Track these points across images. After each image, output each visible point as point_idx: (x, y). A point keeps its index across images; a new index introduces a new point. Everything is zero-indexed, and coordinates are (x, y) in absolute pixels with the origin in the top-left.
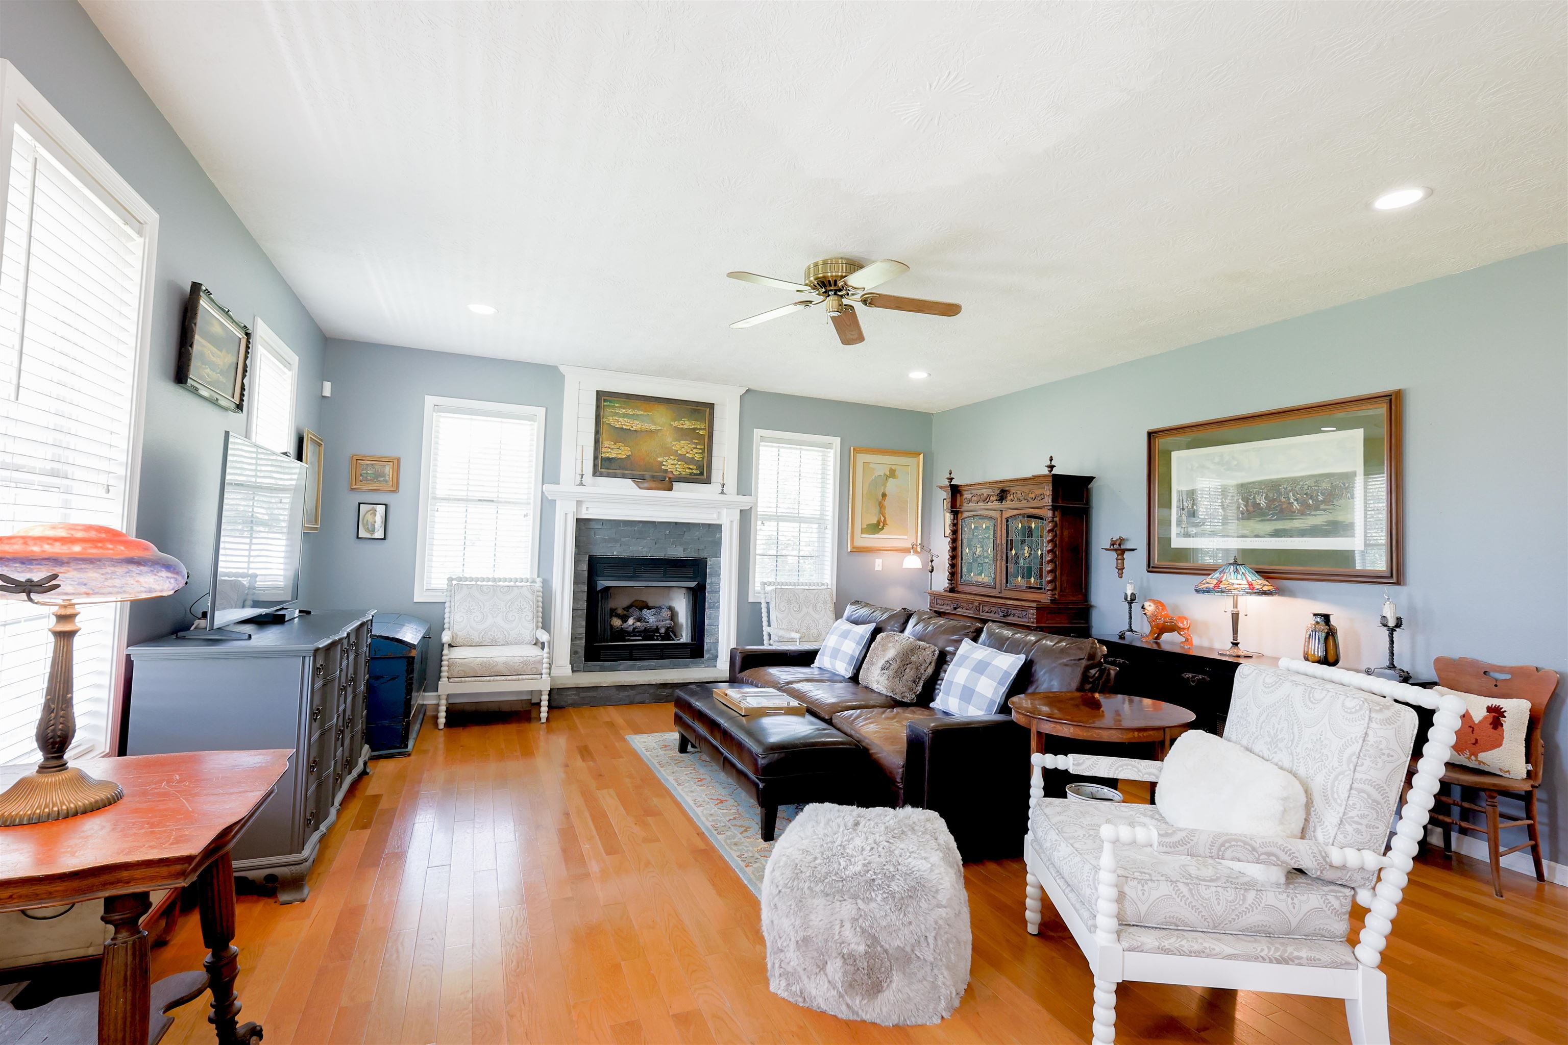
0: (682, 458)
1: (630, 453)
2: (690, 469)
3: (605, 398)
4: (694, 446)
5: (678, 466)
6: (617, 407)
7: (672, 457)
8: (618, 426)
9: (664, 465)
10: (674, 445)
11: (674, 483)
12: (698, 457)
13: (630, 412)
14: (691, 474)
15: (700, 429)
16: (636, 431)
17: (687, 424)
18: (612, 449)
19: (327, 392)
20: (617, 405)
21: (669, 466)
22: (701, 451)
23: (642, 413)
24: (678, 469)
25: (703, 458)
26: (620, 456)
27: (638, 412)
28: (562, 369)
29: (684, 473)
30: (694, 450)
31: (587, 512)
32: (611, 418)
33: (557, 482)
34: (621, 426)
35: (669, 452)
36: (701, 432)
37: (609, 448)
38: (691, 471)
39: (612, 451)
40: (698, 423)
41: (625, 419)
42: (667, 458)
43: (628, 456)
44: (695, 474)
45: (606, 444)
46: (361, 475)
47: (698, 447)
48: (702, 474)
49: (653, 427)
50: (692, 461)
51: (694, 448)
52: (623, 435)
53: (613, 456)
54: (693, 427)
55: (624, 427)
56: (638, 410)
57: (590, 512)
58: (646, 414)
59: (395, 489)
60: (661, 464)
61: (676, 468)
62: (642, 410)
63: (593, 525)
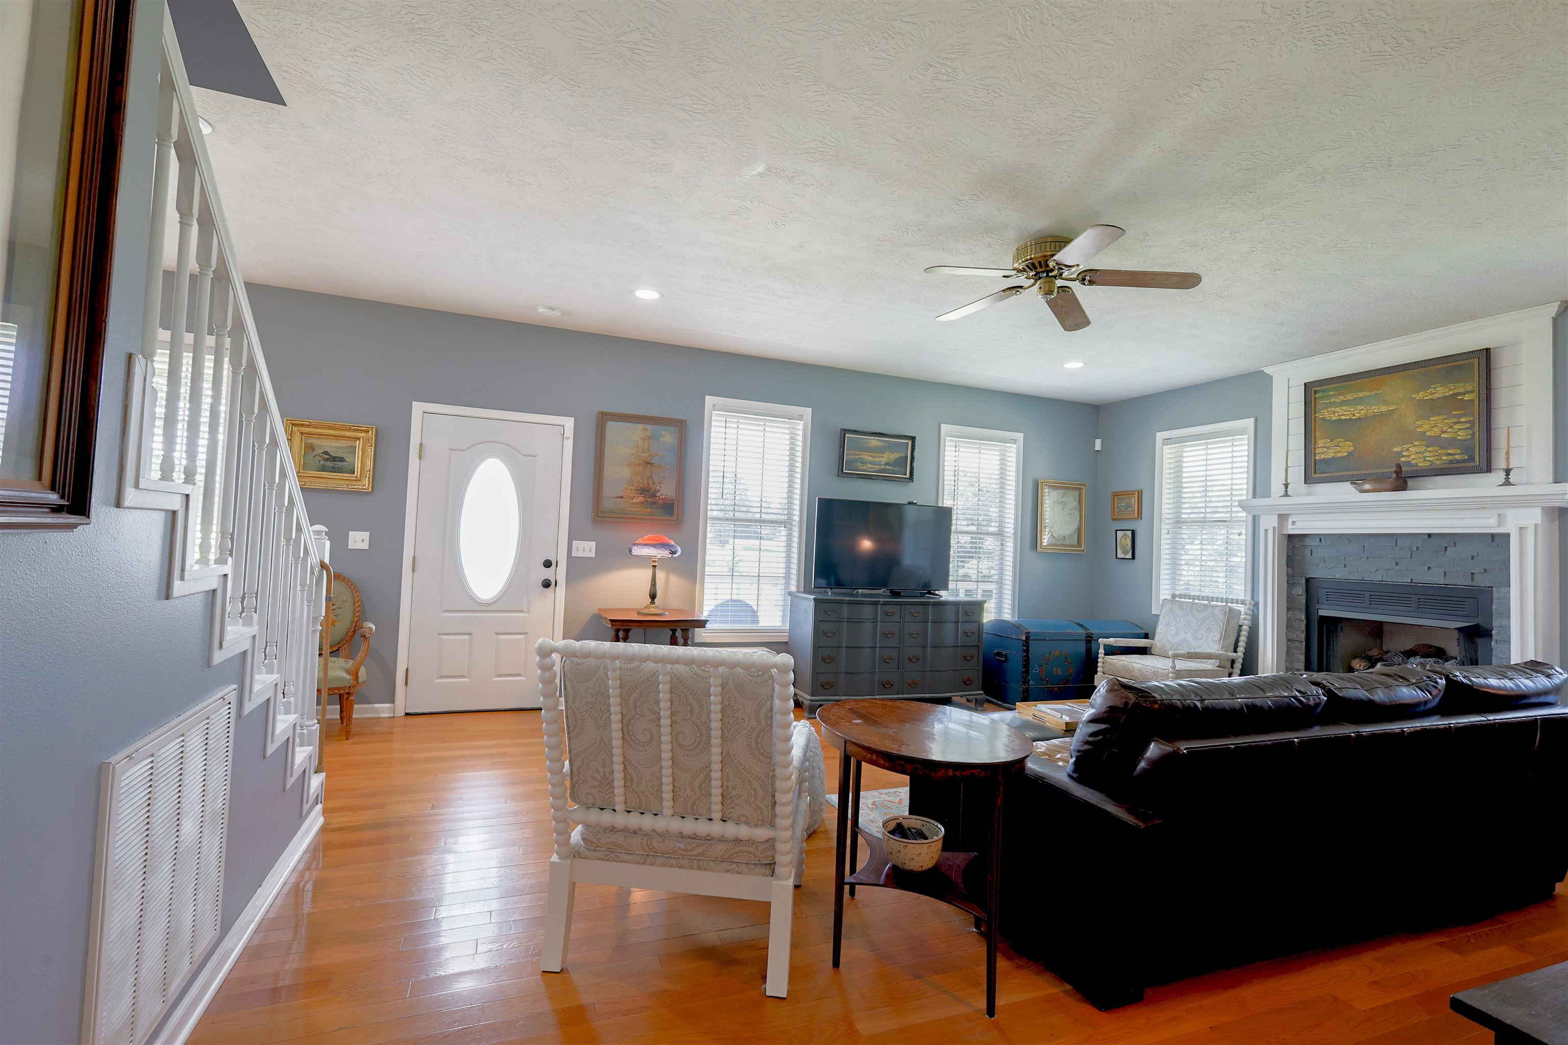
0: (1434, 441)
1: (1352, 448)
2: (1450, 454)
3: (1315, 389)
4: (1455, 420)
5: (1428, 454)
6: (1332, 396)
7: (1416, 443)
8: (1334, 418)
9: (1404, 456)
10: (1419, 426)
11: (1407, 480)
12: (1462, 435)
13: (1350, 397)
14: (1451, 462)
15: (1464, 393)
16: (1359, 419)
17: (1441, 391)
18: (1328, 448)
19: (1098, 447)
20: (1333, 393)
21: (1412, 457)
22: (1468, 425)
23: (1367, 393)
24: (1428, 459)
25: (1473, 434)
26: (1339, 455)
27: (1361, 395)
28: (1267, 370)
29: (1438, 462)
30: (1456, 427)
31: (1293, 527)
32: (1325, 411)
33: (1268, 495)
34: (1338, 418)
35: (1409, 436)
36: (1467, 397)
37: (1325, 447)
38: (1451, 458)
39: (1326, 450)
40: (1461, 384)
41: (1344, 408)
42: (1409, 445)
43: (1350, 454)
44: (1458, 461)
45: (1320, 443)
46: (1118, 508)
47: (1461, 420)
48: (1471, 459)
49: (1384, 409)
50: (1452, 442)
51: (1455, 423)
52: (1341, 428)
53: (1331, 455)
54: (1451, 392)
55: (1343, 417)
56: (1361, 392)
57: (1300, 526)
58: (1372, 393)
59: (1140, 516)
60: (1399, 454)
61: (1424, 457)
62: (1366, 391)
63: (1308, 542)
